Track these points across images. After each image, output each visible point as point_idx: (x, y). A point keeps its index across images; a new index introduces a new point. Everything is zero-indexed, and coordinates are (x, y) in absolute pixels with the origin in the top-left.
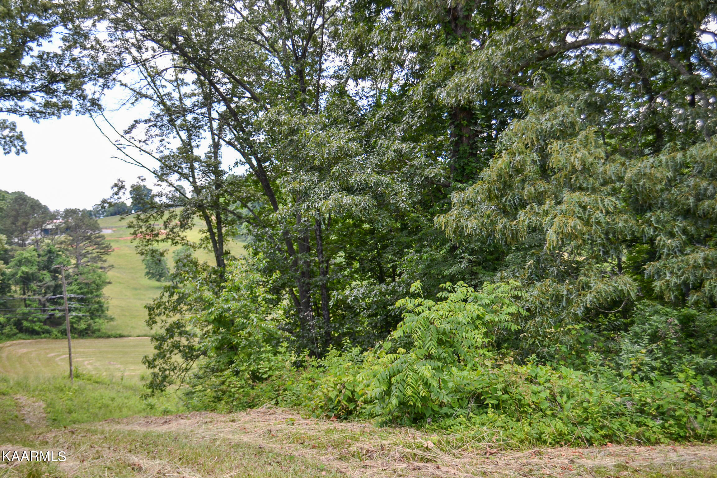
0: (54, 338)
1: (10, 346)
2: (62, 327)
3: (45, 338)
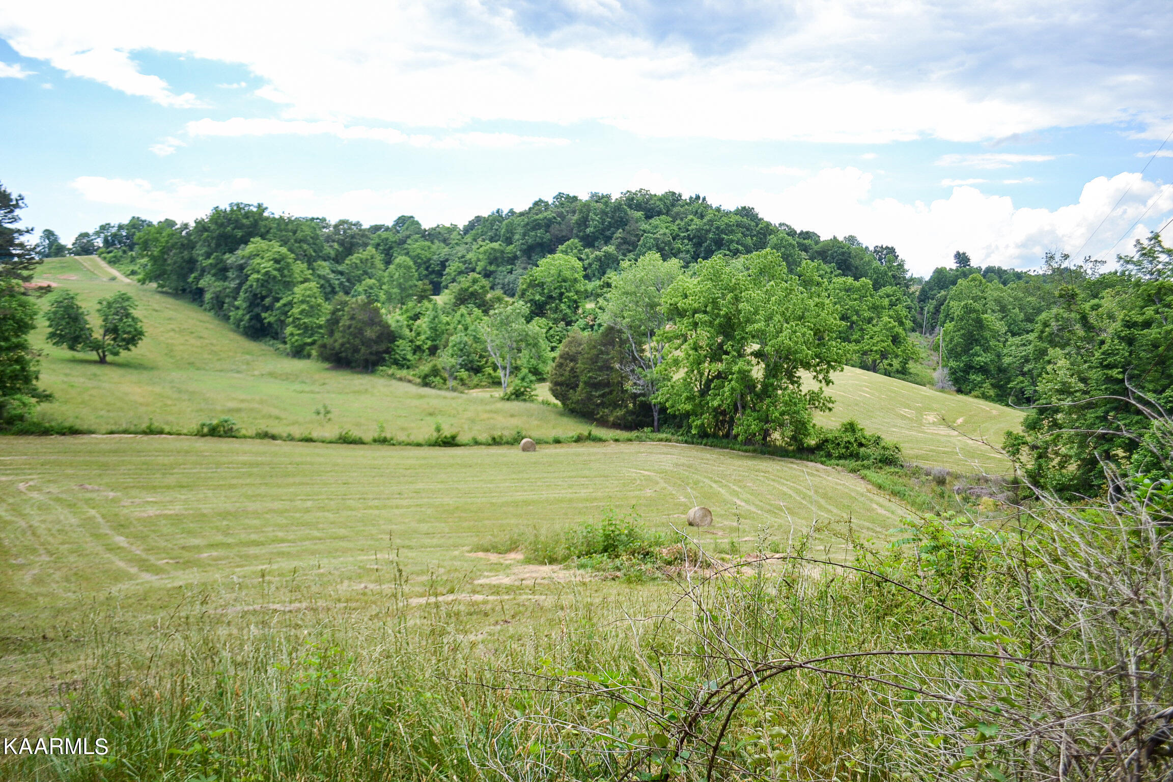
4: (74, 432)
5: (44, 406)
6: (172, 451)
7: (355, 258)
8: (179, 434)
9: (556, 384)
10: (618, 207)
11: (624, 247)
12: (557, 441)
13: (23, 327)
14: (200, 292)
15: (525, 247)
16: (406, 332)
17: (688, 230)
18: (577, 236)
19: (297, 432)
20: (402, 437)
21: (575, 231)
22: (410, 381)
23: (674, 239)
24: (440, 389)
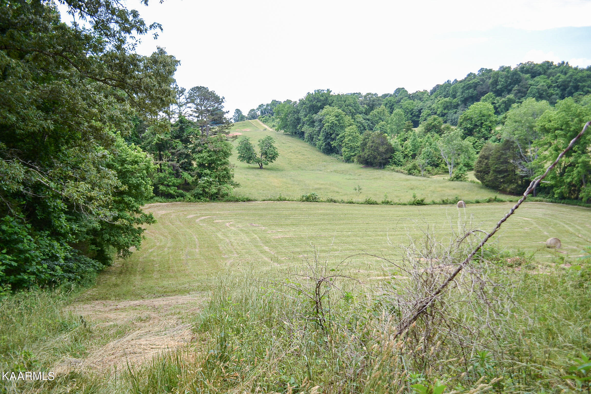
0: (187, 201)
1: (149, 208)
2: (195, 191)
3: (180, 201)
4: (249, 200)
5: (236, 189)
6: (289, 209)
7: (375, 112)
8: (293, 201)
9: (478, 172)
10: (515, 73)
11: (519, 94)
12: (478, 202)
13: (226, 154)
14: (303, 133)
15: (463, 99)
16: (400, 147)
17: (557, 82)
18: (492, 91)
19: (346, 199)
20: (396, 200)
21: (490, 88)
22: (402, 172)
23: (549, 88)
24: (417, 176)
